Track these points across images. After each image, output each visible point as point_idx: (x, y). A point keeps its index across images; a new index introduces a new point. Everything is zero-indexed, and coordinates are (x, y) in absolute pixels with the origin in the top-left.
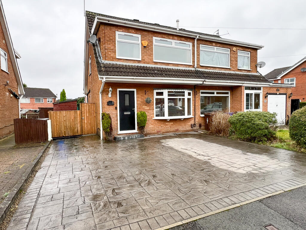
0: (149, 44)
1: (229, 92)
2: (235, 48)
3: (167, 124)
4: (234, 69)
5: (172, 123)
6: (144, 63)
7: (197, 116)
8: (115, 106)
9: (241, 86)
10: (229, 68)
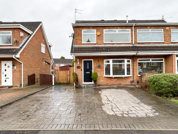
0: (101, 34)
1: (164, 59)
2: (168, 28)
3: (112, 80)
4: (167, 43)
5: (116, 79)
6: (98, 44)
7: (135, 76)
8: (81, 69)
9: (172, 55)
10: (163, 42)
